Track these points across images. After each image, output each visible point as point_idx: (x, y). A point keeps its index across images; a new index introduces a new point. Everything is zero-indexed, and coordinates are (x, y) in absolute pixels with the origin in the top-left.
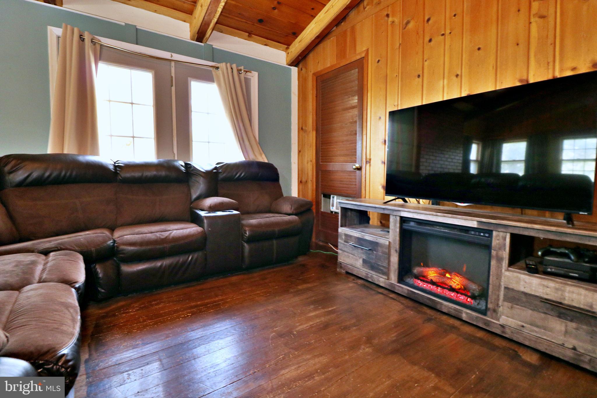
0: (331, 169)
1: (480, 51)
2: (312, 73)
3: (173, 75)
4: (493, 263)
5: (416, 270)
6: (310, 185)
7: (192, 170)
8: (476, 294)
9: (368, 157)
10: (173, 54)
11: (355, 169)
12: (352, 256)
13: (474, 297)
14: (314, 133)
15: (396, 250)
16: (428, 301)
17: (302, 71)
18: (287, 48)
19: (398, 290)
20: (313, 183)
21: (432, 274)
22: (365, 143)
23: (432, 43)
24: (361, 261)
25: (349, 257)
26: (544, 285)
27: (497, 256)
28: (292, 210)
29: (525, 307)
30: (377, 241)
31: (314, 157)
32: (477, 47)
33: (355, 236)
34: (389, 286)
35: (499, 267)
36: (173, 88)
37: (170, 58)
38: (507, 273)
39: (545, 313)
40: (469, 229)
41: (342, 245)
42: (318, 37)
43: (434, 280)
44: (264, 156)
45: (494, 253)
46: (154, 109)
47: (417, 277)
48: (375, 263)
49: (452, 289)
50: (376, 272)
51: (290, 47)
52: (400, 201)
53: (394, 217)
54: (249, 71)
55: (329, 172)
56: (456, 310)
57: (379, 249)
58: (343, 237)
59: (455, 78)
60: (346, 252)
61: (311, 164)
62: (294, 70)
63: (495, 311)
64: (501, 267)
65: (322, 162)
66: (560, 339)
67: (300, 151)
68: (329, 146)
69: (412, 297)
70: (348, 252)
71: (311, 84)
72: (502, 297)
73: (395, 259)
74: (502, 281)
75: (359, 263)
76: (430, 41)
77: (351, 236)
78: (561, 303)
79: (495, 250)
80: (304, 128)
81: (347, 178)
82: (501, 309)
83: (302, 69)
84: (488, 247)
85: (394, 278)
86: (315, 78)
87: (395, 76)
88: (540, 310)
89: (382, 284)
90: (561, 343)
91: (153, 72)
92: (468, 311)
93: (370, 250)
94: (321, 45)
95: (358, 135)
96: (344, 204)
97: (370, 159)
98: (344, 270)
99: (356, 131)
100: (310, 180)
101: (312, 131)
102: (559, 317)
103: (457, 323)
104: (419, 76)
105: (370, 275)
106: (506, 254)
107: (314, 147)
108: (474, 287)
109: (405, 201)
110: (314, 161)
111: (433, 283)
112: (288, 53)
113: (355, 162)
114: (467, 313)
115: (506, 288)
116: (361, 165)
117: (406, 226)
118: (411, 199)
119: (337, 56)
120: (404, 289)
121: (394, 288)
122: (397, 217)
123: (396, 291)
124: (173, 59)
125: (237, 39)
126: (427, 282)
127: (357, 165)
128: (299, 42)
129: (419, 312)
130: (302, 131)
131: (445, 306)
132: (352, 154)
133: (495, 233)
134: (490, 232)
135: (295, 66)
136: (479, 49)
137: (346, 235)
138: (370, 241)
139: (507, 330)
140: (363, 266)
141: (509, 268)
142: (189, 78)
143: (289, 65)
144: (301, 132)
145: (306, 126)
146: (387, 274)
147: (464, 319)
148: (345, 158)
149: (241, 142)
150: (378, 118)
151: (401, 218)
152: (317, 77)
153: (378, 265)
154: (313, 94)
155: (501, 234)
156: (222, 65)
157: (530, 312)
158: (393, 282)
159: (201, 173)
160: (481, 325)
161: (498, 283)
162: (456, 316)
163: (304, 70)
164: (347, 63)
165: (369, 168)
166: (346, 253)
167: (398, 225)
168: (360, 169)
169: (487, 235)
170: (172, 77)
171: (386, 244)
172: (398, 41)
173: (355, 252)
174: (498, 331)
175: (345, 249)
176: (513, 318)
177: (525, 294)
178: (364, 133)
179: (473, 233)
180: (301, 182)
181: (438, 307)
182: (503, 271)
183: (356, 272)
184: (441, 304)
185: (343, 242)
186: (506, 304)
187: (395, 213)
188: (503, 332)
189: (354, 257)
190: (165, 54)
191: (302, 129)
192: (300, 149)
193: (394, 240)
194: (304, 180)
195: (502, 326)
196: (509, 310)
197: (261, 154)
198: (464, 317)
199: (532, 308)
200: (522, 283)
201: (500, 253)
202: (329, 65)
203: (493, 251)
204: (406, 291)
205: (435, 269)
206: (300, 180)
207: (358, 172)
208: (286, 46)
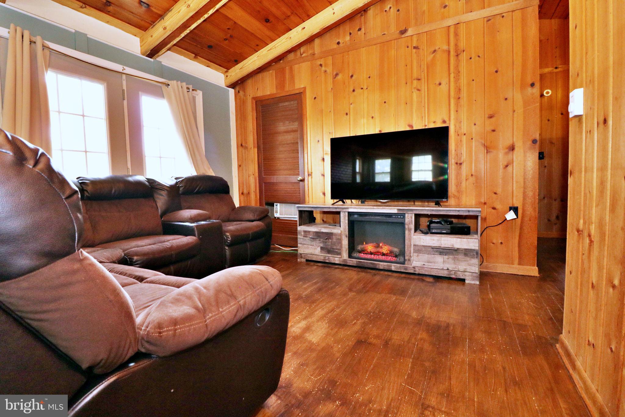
0: (275, 181)
1: (386, 104)
2: (251, 96)
3: (125, 87)
4: (407, 232)
5: (359, 247)
6: (253, 196)
7: (157, 185)
8: (397, 254)
9: (310, 171)
10: (125, 67)
11: (299, 181)
12: (311, 246)
13: (396, 256)
14: (256, 150)
15: (346, 236)
16: (370, 265)
17: (239, 94)
18: (226, 72)
19: (350, 263)
20: (256, 195)
21: (370, 248)
22: (307, 160)
23: (355, 93)
24: (319, 249)
25: (308, 248)
26: (432, 239)
27: (408, 228)
28: (255, 217)
29: (424, 253)
30: (331, 232)
31: (257, 171)
32: (384, 101)
33: (313, 231)
34: (343, 262)
35: (410, 234)
36: (125, 102)
37: (121, 71)
38: (415, 237)
39: (434, 254)
40: (392, 214)
41: (302, 240)
42: (259, 68)
43: (372, 251)
44: (211, 170)
45: (406, 226)
46: (108, 122)
47: (360, 252)
48: (331, 248)
49: (383, 254)
50: (332, 254)
51: (229, 71)
52: (341, 203)
53: (344, 213)
54: (195, 90)
55: (273, 184)
56: (388, 266)
57: (334, 237)
58: (303, 233)
59: (371, 118)
60: (305, 244)
61: (253, 177)
62: (232, 91)
63: (409, 260)
64: (411, 234)
65: (264, 175)
66: (441, 266)
67: (240, 166)
68: (272, 161)
69: (360, 265)
70: (307, 245)
71: (250, 107)
72: (412, 251)
73: (345, 242)
74: (412, 241)
75: (317, 251)
76: (354, 91)
77: (309, 232)
78: (440, 247)
79: (407, 225)
80: (243, 144)
81: (292, 188)
82: (412, 258)
83: (239, 92)
84: (403, 224)
85: (345, 255)
86: (254, 102)
87: (329, 111)
88: (431, 253)
89: (337, 262)
90: (442, 268)
91: (105, 84)
92: (395, 264)
93: (326, 239)
94: (260, 76)
95: (299, 153)
96: (302, 208)
97: (312, 173)
98: (304, 259)
99: (298, 150)
100: (253, 191)
101: (254, 148)
102: (440, 254)
103: (390, 273)
104: (347, 114)
105: (327, 258)
106: (412, 226)
107: (256, 162)
108: (396, 250)
109: (344, 202)
110: (257, 174)
111: (371, 253)
112: (227, 76)
113: (298, 175)
114: (394, 266)
115: (414, 245)
116: (304, 178)
117: (352, 219)
118: (347, 200)
119: (276, 87)
120: (353, 262)
121: (346, 262)
122: (346, 213)
123: (348, 264)
124: (124, 71)
125: (182, 58)
126: (366, 254)
127: (300, 178)
128: (240, 69)
129: (366, 272)
130: (241, 147)
131: (382, 265)
132: (295, 168)
133: (406, 215)
134: (403, 215)
135: (233, 88)
136: (385, 102)
137: (305, 232)
138: (326, 233)
139: (417, 269)
140: (321, 252)
141: (415, 234)
142: (140, 93)
143: (228, 87)
144: (241, 149)
145: (246, 143)
146: (339, 254)
147: (393, 270)
148: (288, 172)
149: (193, 156)
150: (317, 141)
151: (349, 213)
152: (256, 102)
153: (333, 249)
154: (253, 116)
155: (410, 215)
156: (173, 83)
157: (427, 255)
158: (345, 258)
159: (165, 188)
160: (403, 271)
161: (410, 244)
162: (388, 269)
163: (241, 93)
164: (287, 95)
165: (311, 179)
166: (305, 246)
167: (347, 218)
168: (303, 180)
169: (402, 217)
170: (123, 90)
171: (339, 232)
172: (330, 86)
173: (314, 243)
174: (412, 271)
175: (305, 242)
176: (419, 261)
177: (424, 246)
178: (306, 152)
179: (394, 217)
180: (242, 194)
181: (377, 267)
182: (412, 236)
183: (315, 258)
184: (379, 264)
185: (302, 237)
186: (415, 254)
187: (344, 210)
188: (415, 271)
189: (313, 247)
190: (118, 67)
191: (241, 145)
192: (240, 164)
193: (345, 229)
194: (245, 191)
195: (414, 268)
196: (416, 257)
197: (209, 169)
198: (393, 268)
199: (427, 253)
200: (422, 240)
201: (410, 226)
202: (268, 93)
203: (406, 225)
204: (355, 262)
205: (371, 244)
206: (241, 192)
207: (301, 183)
208: (226, 70)
